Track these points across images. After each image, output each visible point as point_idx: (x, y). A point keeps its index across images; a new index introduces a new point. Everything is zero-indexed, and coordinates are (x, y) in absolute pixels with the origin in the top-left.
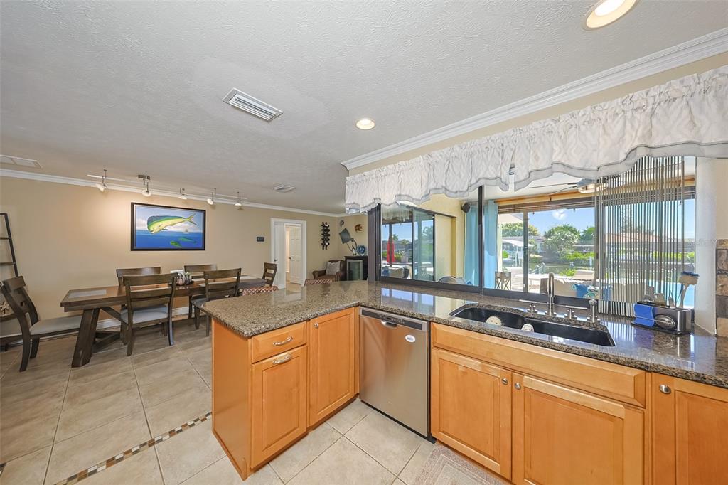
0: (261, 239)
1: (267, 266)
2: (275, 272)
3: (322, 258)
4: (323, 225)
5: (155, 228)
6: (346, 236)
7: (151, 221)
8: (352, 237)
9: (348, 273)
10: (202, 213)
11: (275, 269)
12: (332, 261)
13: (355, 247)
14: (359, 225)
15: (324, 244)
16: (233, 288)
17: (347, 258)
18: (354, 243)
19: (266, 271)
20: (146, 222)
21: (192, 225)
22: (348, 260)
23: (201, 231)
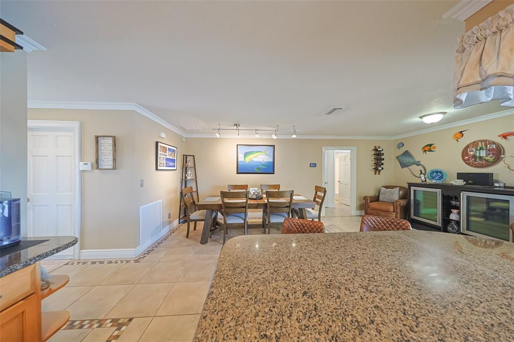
0: (313, 165)
1: (318, 189)
2: (324, 195)
3: (373, 183)
4: (376, 150)
5: (248, 159)
6: (407, 160)
7: (246, 155)
8: (417, 160)
9: (412, 202)
10: (272, 148)
11: (325, 192)
12: (387, 187)
13: (423, 172)
14: (430, 145)
15: (376, 169)
16: (287, 207)
17: (410, 185)
18: (420, 168)
19: (316, 193)
20: (243, 156)
21: (267, 157)
22: (413, 188)
23: (272, 160)
